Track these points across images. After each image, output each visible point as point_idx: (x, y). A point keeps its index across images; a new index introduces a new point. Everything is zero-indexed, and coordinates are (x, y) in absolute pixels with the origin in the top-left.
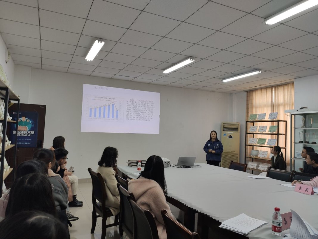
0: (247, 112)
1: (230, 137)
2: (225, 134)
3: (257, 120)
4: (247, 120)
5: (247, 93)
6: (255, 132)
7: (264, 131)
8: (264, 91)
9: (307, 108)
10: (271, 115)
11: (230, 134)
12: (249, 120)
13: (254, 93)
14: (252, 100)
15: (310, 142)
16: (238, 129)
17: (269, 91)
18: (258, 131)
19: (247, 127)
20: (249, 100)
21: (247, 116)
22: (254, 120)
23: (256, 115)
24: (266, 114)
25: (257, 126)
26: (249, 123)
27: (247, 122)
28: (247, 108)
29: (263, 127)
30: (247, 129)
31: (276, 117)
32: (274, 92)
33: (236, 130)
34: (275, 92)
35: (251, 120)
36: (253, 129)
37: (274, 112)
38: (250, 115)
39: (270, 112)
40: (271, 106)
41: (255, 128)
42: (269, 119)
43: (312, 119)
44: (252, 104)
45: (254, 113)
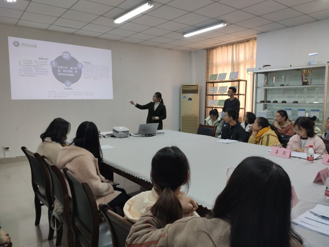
0: (207, 72)
1: (190, 99)
2: (185, 97)
3: (217, 80)
4: (207, 81)
5: (207, 51)
6: (214, 94)
7: (224, 92)
8: (225, 49)
9: (270, 66)
10: (231, 74)
11: (190, 97)
12: (209, 81)
13: (214, 51)
14: (212, 59)
15: (272, 101)
16: (197, 90)
17: (230, 48)
18: (219, 93)
19: (207, 89)
20: (209, 60)
21: (207, 77)
22: (215, 81)
23: (216, 75)
24: (226, 73)
25: (217, 87)
26: (209, 84)
27: (207, 83)
28: (208, 68)
29: (223, 87)
30: (207, 91)
31: (236, 76)
32: (234, 49)
33: (195, 92)
34: (236, 50)
35: (211, 81)
36: (213, 90)
37: (235, 72)
38: (210, 76)
39: (231, 72)
40: (232, 65)
41: (215, 89)
42: (229, 79)
43: (274, 77)
44: (212, 63)
45: (214, 73)
